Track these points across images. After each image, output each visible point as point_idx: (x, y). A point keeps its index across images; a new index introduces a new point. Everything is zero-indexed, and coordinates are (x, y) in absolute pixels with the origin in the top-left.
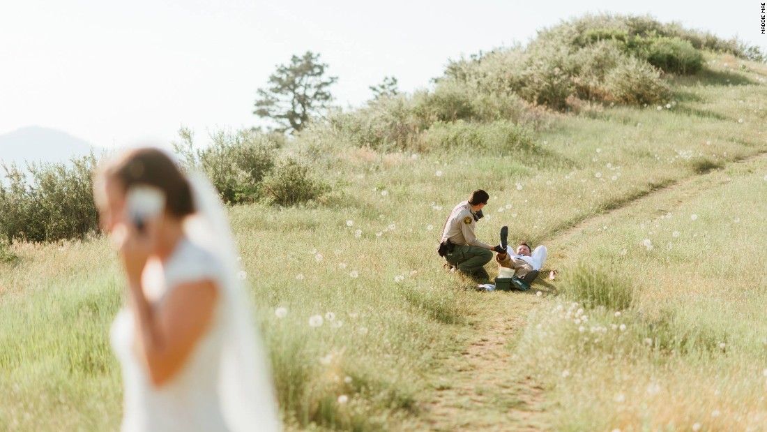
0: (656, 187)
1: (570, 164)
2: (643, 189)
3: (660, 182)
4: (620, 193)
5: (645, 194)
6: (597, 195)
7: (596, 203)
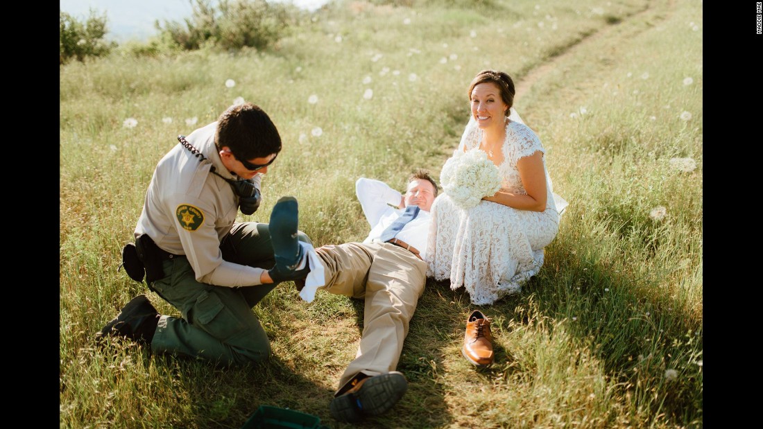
0: (586, 35)
1: (518, 17)
2: (577, 36)
3: (587, 31)
4: (560, 40)
5: (578, 41)
6: (542, 42)
7: (541, 51)
